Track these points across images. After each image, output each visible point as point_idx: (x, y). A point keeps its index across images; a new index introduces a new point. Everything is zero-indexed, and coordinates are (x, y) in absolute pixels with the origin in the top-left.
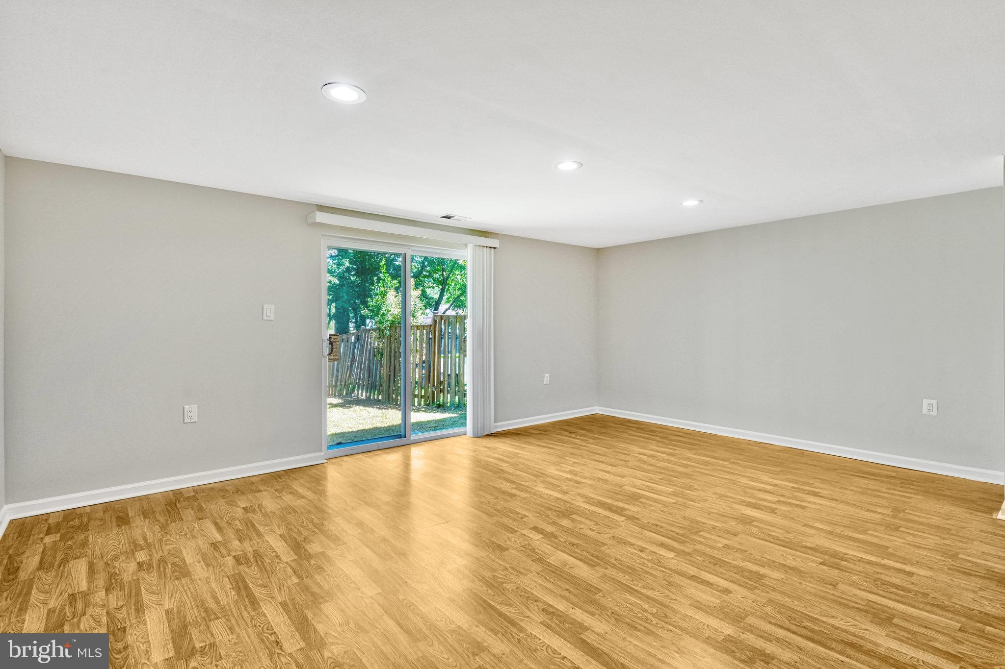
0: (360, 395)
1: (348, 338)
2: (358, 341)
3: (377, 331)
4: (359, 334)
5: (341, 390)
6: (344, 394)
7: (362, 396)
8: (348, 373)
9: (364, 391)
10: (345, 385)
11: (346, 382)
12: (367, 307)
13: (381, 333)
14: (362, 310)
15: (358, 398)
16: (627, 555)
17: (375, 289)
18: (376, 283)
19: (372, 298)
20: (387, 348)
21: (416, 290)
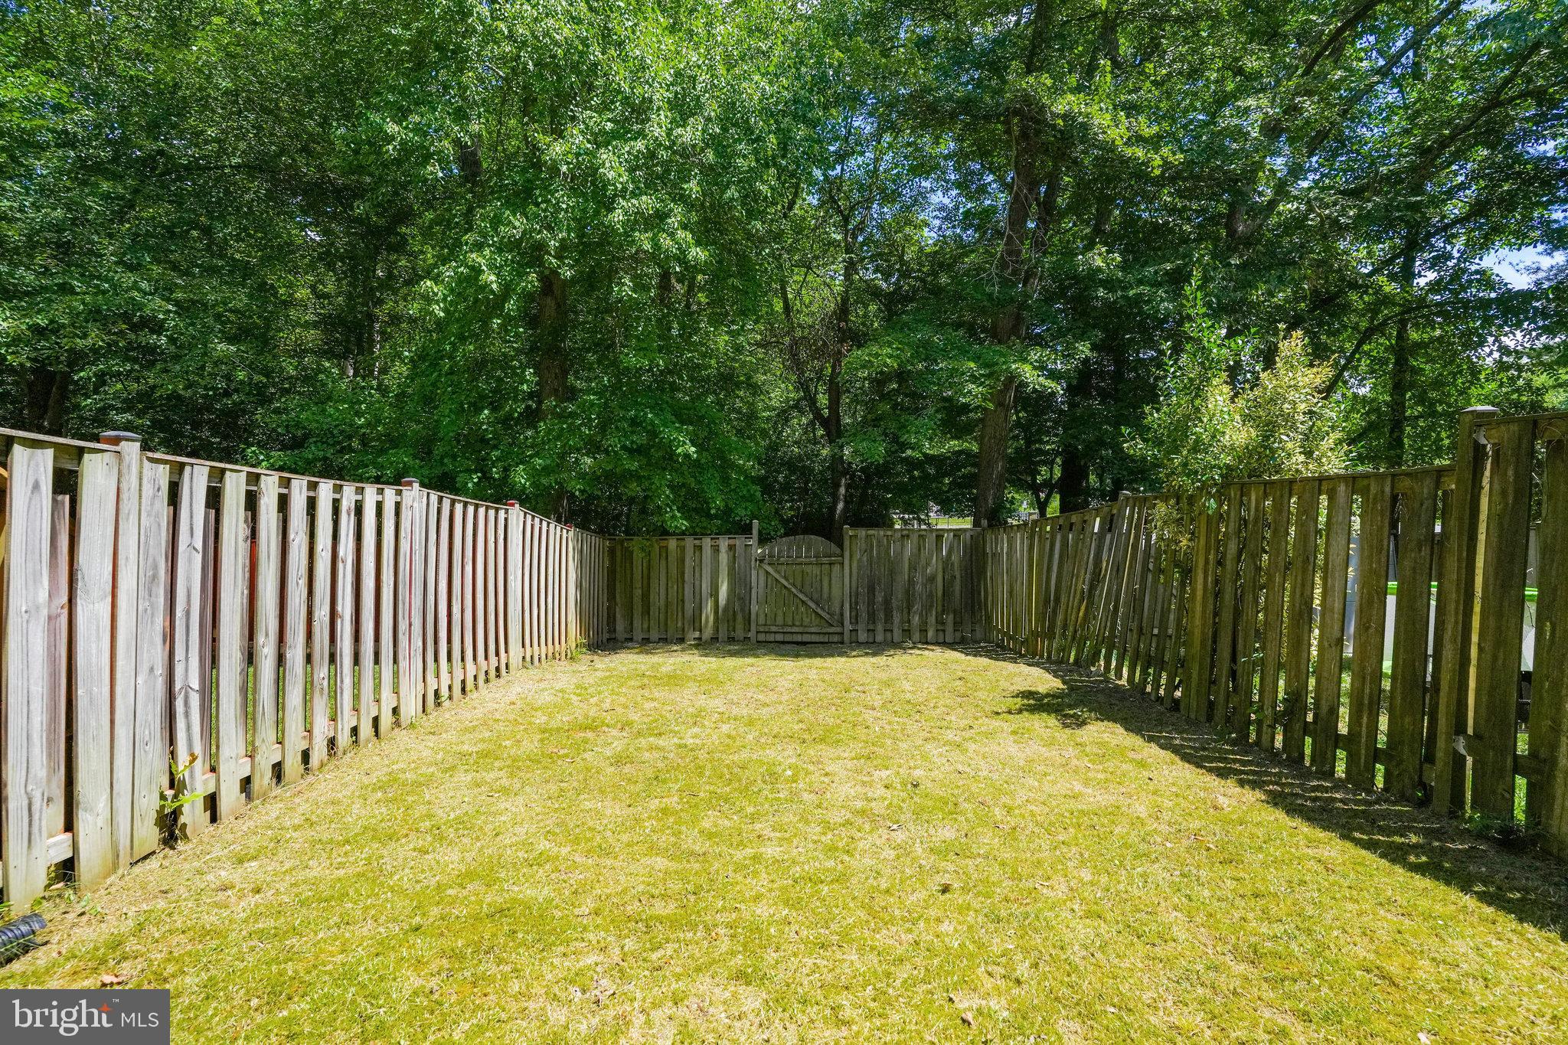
0: (1112, 675)
1: (1085, 521)
2: (1110, 530)
3: (1172, 502)
4: (1115, 511)
5: (1063, 650)
6: (1072, 660)
7: (1119, 676)
8: (1083, 608)
9: (1126, 663)
10: (1074, 638)
11: (1075, 631)
12: (1142, 430)
13: (1184, 504)
14: (1126, 441)
15: (1107, 681)
17: (1166, 377)
18: (1170, 358)
19: (1158, 402)
20: (1207, 552)
21: (1311, 365)
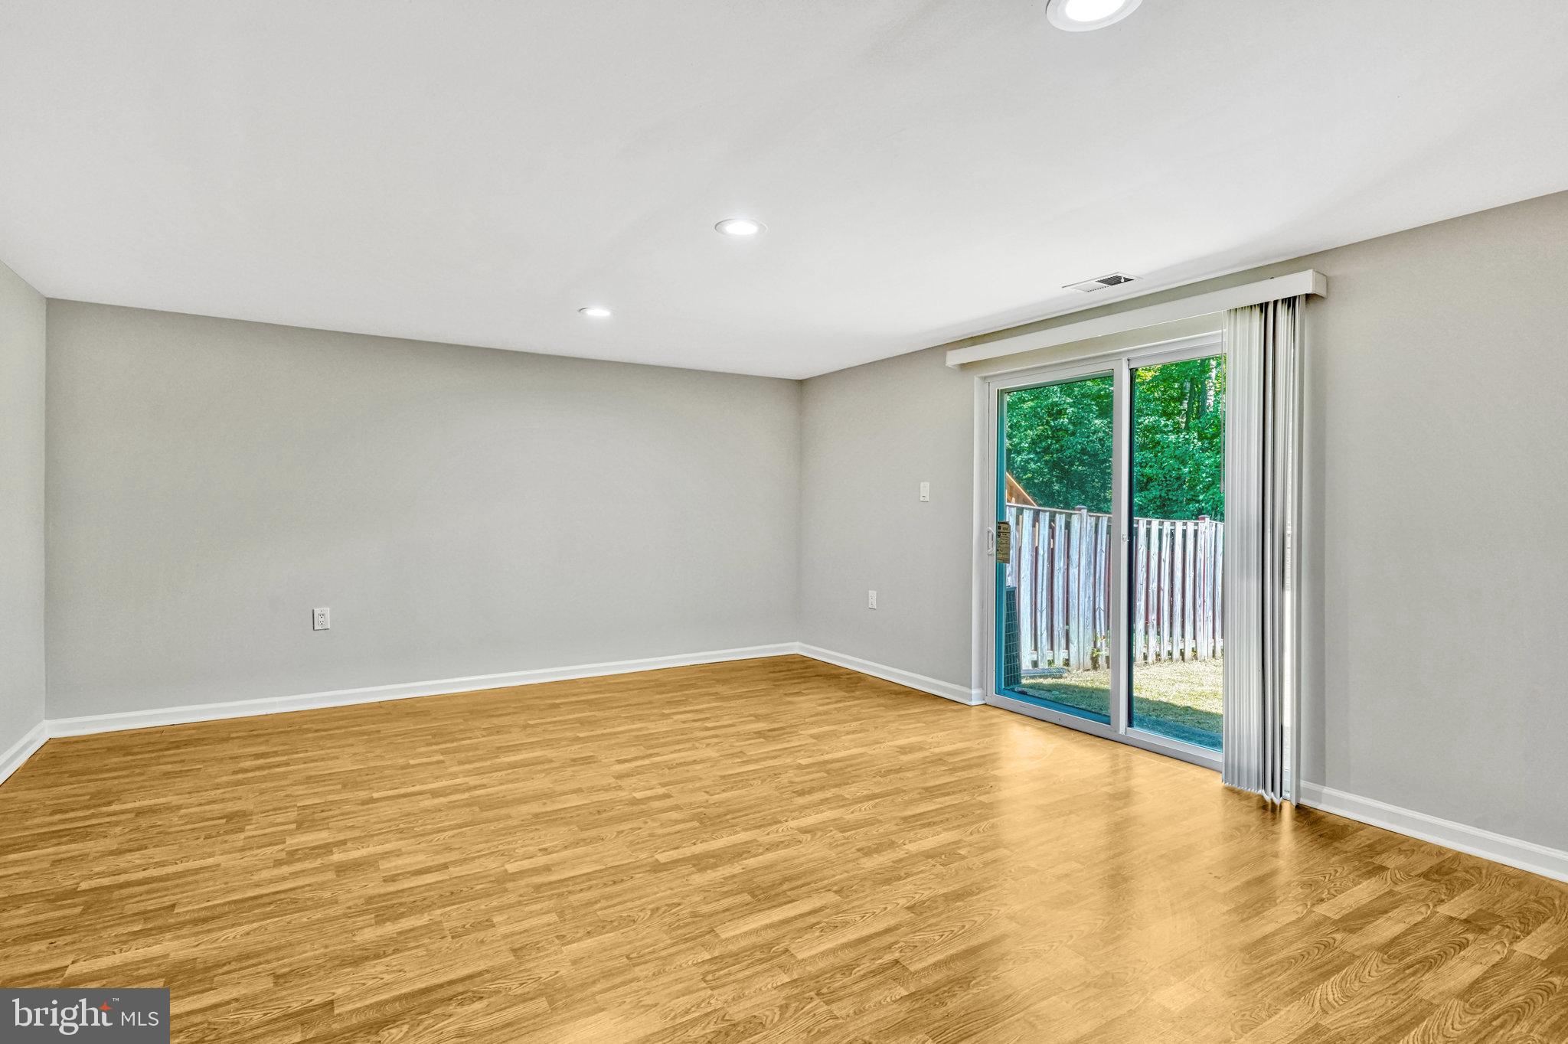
16: (540, 838)
